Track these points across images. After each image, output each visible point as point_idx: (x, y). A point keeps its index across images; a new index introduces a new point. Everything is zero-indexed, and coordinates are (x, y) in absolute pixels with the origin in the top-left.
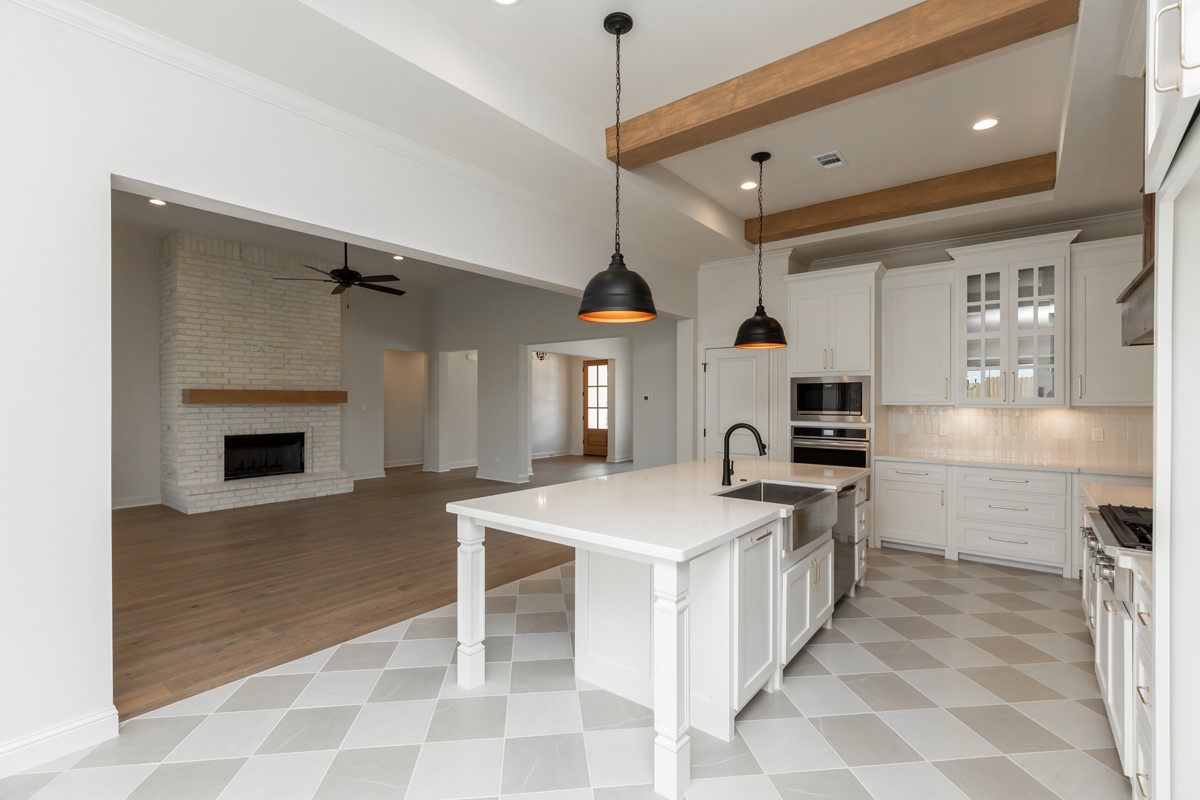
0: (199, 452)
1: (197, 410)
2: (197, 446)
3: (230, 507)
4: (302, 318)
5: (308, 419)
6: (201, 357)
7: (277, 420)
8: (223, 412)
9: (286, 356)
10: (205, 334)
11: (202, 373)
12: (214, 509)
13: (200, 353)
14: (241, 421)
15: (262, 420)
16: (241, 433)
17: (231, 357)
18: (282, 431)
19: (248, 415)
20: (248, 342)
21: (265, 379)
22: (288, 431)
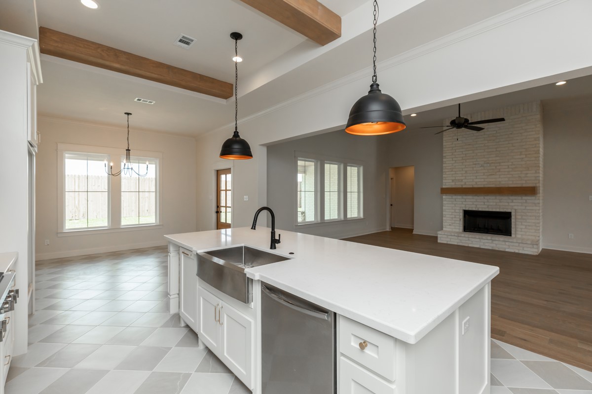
0: (452, 216)
1: (450, 197)
2: (450, 213)
3: (456, 244)
4: (509, 143)
5: (513, 204)
6: (452, 173)
7: (492, 204)
8: (462, 198)
9: (498, 167)
10: (454, 162)
11: (453, 180)
12: (449, 243)
13: (452, 171)
14: (471, 203)
15: (483, 203)
16: (470, 209)
17: (466, 171)
18: (494, 210)
19: (475, 200)
20: (474, 163)
21: (484, 181)
22: (498, 210)
